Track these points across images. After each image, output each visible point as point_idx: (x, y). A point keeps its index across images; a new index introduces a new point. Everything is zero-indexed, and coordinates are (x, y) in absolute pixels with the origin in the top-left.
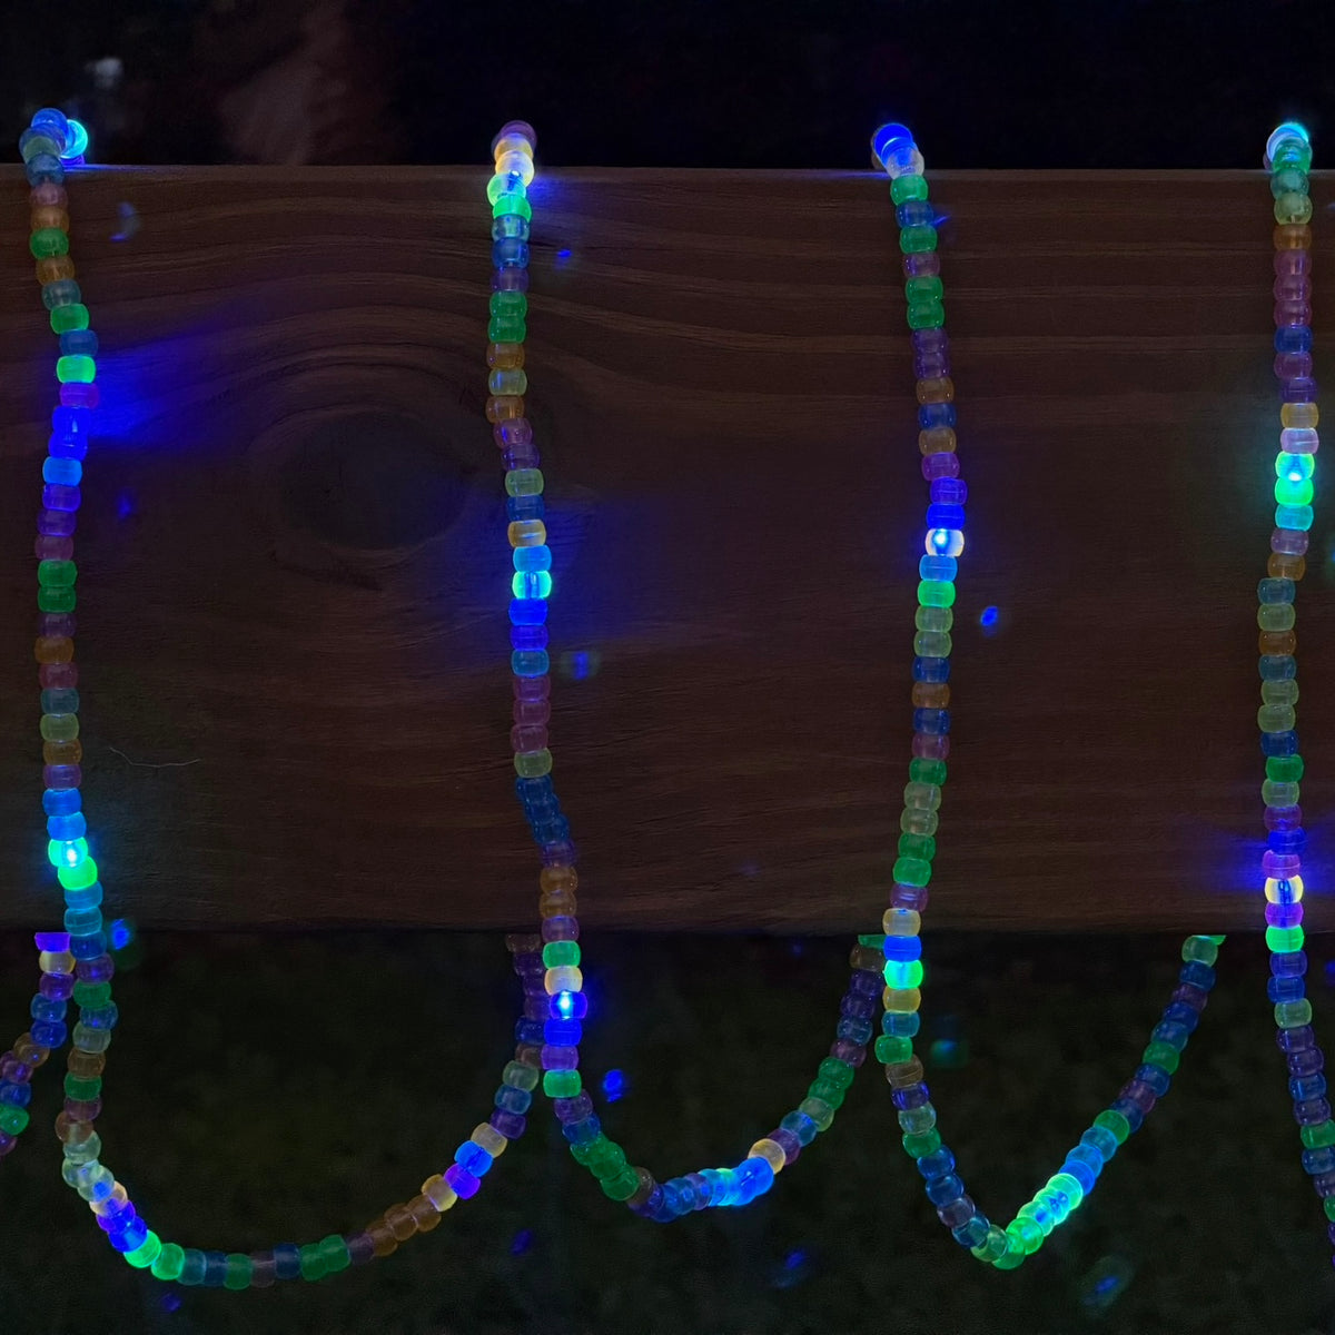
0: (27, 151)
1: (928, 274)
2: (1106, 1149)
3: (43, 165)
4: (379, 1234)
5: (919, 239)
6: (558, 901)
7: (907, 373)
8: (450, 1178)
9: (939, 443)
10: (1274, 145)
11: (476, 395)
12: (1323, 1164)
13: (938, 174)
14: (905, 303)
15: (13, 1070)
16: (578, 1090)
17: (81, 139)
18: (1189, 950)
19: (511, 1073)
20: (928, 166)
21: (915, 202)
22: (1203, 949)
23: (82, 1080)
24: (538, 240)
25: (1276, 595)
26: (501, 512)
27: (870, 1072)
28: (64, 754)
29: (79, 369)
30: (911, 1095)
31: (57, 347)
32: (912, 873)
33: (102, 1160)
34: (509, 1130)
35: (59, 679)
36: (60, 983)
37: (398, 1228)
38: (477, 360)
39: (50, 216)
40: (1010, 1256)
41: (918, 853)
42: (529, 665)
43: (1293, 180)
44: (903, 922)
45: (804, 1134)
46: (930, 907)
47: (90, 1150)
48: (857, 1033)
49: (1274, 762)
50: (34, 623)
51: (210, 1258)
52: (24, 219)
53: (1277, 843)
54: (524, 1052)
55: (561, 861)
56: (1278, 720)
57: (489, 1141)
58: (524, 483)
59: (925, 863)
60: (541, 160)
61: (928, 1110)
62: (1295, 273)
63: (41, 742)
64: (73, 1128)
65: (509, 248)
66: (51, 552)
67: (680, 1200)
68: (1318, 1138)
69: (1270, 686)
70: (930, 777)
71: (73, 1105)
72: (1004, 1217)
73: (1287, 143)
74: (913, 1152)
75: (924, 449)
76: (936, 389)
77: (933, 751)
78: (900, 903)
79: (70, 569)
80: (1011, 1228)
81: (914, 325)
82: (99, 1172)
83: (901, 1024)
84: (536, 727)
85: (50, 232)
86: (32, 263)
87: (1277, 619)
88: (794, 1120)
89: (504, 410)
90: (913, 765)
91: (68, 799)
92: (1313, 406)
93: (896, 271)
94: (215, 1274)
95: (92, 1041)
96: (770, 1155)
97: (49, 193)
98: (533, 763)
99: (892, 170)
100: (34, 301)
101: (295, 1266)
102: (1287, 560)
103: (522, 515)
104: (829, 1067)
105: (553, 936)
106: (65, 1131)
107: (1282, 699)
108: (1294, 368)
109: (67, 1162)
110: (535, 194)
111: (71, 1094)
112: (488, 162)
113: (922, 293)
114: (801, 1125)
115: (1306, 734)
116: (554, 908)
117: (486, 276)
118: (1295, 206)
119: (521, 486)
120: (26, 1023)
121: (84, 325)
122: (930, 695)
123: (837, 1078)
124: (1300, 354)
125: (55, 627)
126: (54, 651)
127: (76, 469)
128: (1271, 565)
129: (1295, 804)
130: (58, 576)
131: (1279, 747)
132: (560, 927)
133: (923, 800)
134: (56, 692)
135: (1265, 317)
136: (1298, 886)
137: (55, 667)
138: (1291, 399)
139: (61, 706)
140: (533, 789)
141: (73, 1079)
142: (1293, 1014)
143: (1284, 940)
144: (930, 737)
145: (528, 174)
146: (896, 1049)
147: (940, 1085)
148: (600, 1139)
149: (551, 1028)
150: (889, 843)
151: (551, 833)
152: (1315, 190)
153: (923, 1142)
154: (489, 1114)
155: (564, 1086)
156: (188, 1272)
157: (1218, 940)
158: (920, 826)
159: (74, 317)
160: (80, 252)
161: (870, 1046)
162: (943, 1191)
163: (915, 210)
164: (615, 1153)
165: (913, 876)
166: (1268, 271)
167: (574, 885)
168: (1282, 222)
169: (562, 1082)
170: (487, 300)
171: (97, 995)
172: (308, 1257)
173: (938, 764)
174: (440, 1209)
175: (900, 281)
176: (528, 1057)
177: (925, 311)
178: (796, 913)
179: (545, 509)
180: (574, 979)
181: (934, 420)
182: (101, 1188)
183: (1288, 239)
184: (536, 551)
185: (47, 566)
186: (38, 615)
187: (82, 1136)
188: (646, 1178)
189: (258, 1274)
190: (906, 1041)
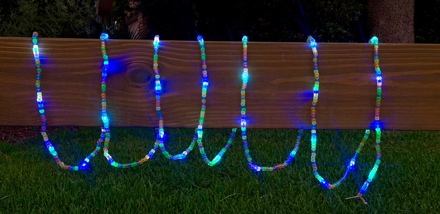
0: (101, 38)
1: (204, 53)
2: (223, 153)
3: (102, 39)
4: (140, 162)
5: (203, 49)
6: (161, 124)
7: (202, 64)
8: (149, 155)
9: (205, 73)
10: (243, 39)
11: (152, 66)
12: (248, 154)
13: (205, 42)
14: (201, 56)
15: (98, 143)
16: (163, 146)
17: (107, 36)
18: (233, 130)
19: (156, 143)
20: (204, 41)
21: (203, 45)
22: (234, 130)
23: (106, 144)
24: (159, 49)
25: (243, 90)
26: (155, 80)
27: (197, 144)
28: (104, 107)
29: (106, 63)
30: (201, 147)
31: (104, 60)
32: (201, 121)
33: (108, 153)
34: (155, 150)
35: (104, 98)
36: (104, 133)
37: (143, 161)
38: (152, 62)
39: (103, 45)
40: (212, 165)
41: (202, 119)
42: (158, 97)
43: (245, 43)
44: (200, 127)
45: (189, 151)
46: (203, 125)
47: (107, 152)
48: (195, 139)
49: (243, 109)
50: (101, 92)
51: (121, 164)
52: (100, 45)
53: (243, 118)
54: (157, 141)
55: (161, 120)
56: (243, 104)
57: (153, 151)
58: (158, 76)
59: (203, 120)
60: (160, 39)
61: (203, 148)
62: (245, 54)
63: (102, 105)
64: (105, 150)
65: (156, 50)
66: (103, 84)
67: (175, 158)
68: (247, 152)
69: (242, 100)
70: (203, 110)
71: (105, 147)
72: (211, 160)
73: (244, 39)
74: (201, 153)
75: (203, 73)
76: (205, 66)
77: (204, 107)
78: (200, 125)
79: (105, 86)
80: (212, 162)
81: (202, 59)
82: (108, 155)
83: (200, 138)
84: (159, 104)
85: (103, 47)
86: (101, 51)
87: (243, 93)
88: (188, 149)
89: (155, 68)
90: (202, 109)
91: (104, 112)
92: (247, 69)
93: (200, 53)
94: (122, 166)
95: (107, 140)
96: (185, 153)
97: (103, 43)
98: (158, 108)
99: (200, 41)
100: (101, 55)
101: (131, 165)
102: (244, 86)
103: (157, 80)
104: (192, 143)
105: (160, 128)
106: (104, 150)
107: (243, 102)
108: (245, 64)
109: (104, 153)
110: (159, 44)
111: (105, 146)
112: (153, 39)
113: (203, 55)
114: (189, 150)
115: (246, 106)
116: (160, 125)
117: (153, 52)
118: (245, 46)
119: (157, 77)
120: (100, 137)
121: (107, 58)
122: (204, 101)
123: (193, 144)
124: (246, 63)
125: (103, 92)
126: (103, 95)
127: (106, 75)
128: (242, 87)
129: (245, 114)
130: (104, 87)
131: (243, 107)
132: (161, 127)
133: (203, 113)
134: (103, 100)
135: (242, 58)
136: (245, 123)
137: (103, 97)
138: (245, 68)
139: (104, 101)
140: (158, 111)
141: (105, 144)
142: (244, 138)
143: (243, 129)
144: (204, 106)
145: (158, 41)
146: (200, 142)
147: (204, 146)
148: (166, 151)
149: (160, 139)
150: (199, 118)
151: (160, 116)
152: (248, 44)
153: (202, 152)
154: (153, 148)
155: (161, 145)
156: (118, 166)
157: (236, 129)
158: (202, 116)
159: (106, 57)
160: (107, 49)
161: (197, 141)
162: (204, 158)
163: (202, 46)
164: (167, 153)
165: (201, 122)
166: (242, 53)
167: (163, 122)
168: (244, 48)
169: (162, 145)
170: (153, 56)
171: (108, 134)
172: (132, 164)
173: (205, 109)
174: (147, 159)
175: (201, 54)
176: (158, 142)
177: (203, 57)
178: (189, 125)
179: (160, 79)
180: (163, 133)
181: (204, 70)
182: (108, 157)
183: (244, 50)
184: (159, 84)
185: (103, 85)
186: (101, 91)
187: (106, 151)
188: (171, 156)
189: (126, 166)
190: (200, 140)
